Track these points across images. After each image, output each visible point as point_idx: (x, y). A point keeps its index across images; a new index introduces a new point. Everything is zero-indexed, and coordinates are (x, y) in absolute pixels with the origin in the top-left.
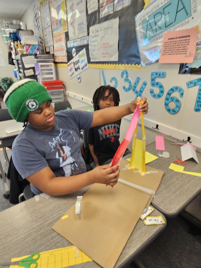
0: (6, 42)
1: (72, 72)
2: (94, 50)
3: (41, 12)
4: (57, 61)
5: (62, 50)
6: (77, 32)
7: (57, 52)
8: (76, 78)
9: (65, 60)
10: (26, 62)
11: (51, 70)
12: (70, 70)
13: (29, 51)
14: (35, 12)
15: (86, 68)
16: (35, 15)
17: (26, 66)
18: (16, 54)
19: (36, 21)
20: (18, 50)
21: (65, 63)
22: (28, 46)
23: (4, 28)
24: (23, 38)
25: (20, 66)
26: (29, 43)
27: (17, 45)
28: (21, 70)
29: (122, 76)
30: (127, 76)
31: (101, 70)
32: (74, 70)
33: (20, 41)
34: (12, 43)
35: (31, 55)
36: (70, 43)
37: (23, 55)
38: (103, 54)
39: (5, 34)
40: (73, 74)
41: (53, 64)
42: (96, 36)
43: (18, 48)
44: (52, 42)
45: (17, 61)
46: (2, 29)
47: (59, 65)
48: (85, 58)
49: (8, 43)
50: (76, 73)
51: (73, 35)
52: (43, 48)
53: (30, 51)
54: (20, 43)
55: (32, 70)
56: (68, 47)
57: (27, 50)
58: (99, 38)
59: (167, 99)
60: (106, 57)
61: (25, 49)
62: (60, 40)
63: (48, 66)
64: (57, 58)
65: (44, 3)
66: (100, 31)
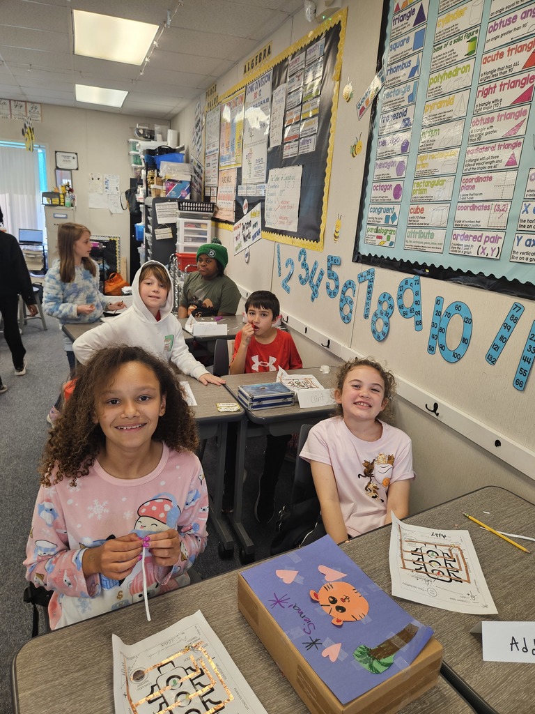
0: (133, 165)
1: (239, 241)
2: (271, 209)
3: (207, 120)
4: (218, 216)
5: (229, 198)
6: (253, 172)
7: (221, 201)
8: (243, 254)
9: (232, 218)
10: (161, 214)
11: (205, 233)
12: (237, 239)
14: (197, 118)
15: (258, 237)
16: (196, 123)
17: (161, 221)
18: (147, 194)
19: (197, 134)
20: (152, 186)
21: (231, 223)
22: (171, 182)
23: (135, 137)
24: (165, 166)
25: (150, 218)
26: (174, 177)
27: (152, 178)
28: (150, 227)
29: (300, 258)
30: (305, 259)
31: (277, 244)
32: (241, 238)
33: (158, 171)
34: (144, 172)
35: (173, 200)
36: (242, 188)
37: (158, 199)
38: (281, 218)
39: (135, 150)
40: (240, 245)
41: (209, 222)
42: (275, 186)
43: (153, 183)
44: (216, 179)
45: (147, 207)
46: (131, 140)
47: (221, 225)
48: (259, 220)
49: (136, 169)
50: (245, 245)
51: (248, 177)
52: (201, 187)
53: (172, 193)
54: (158, 176)
55: (169, 230)
56: (239, 194)
57: (168, 190)
58: (278, 191)
59: (342, 301)
60: (283, 223)
61: (164, 188)
62: (228, 180)
63: (198, 225)
64: (220, 211)
65: (214, 106)
66: (280, 179)
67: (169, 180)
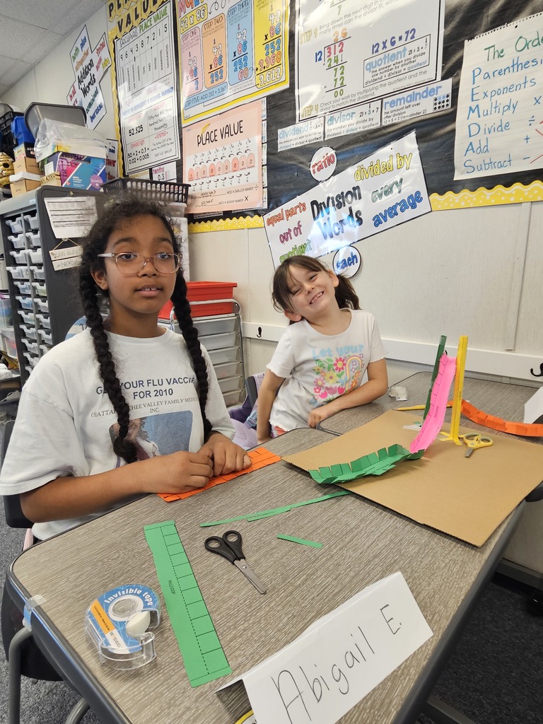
1: (297, 240)
5: (241, 165)
6: (358, 78)
7: (200, 181)
10: (58, 218)
12: (286, 238)
13: (71, 181)
14: (80, 63)
16: (80, 72)
20: (13, 177)
21: (257, 212)
22: (70, 160)
27: (7, 165)
35: (78, 193)
36: (295, 132)
37: (47, 192)
40: (304, 248)
43: (10, 174)
53: (74, 180)
54: (29, 155)
55: (78, 250)
56: (283, 147)
57: (64, 175)
62: (226, 133)
65: (144, 16)
67: (65, 155)
